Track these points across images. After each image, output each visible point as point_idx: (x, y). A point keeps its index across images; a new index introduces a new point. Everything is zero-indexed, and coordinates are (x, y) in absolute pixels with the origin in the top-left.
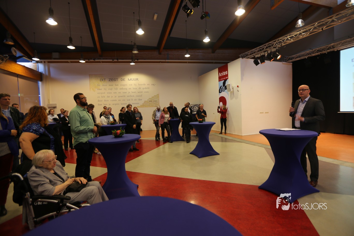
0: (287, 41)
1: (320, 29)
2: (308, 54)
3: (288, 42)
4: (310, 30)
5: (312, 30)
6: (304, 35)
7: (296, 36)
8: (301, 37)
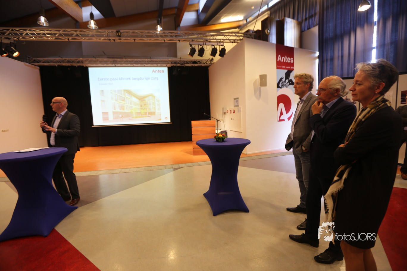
0: (26, 36)
1: (66, 38)
2: (58, 62)
3: (29, 39)
4: (55, 34)
5: (58, 36)
6: (48, 38)
7: (39, 34)
8: (45, 39)
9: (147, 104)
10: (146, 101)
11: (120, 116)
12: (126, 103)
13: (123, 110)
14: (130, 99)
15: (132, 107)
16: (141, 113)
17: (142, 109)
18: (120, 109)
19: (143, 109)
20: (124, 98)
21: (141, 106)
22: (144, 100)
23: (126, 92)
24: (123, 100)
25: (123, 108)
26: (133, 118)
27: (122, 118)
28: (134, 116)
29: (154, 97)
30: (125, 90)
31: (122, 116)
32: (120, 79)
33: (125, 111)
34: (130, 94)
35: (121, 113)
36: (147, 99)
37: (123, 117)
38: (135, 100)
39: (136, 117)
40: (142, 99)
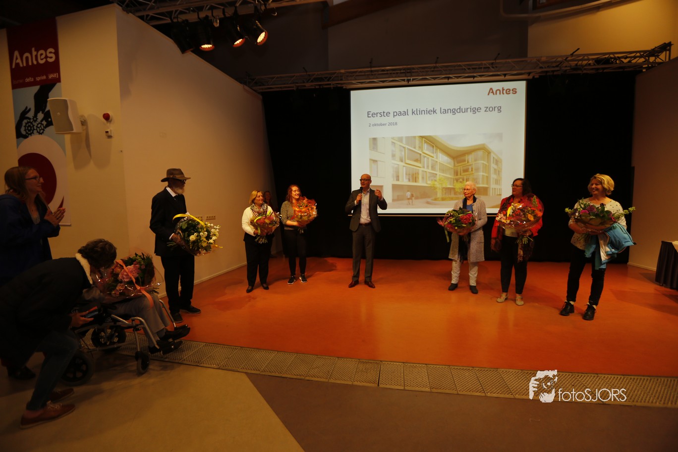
9: (470, 170)
10: (468, 162)
11: (408, 194)
12: (424, 167)
13: (416, 182)
14: (433, 157)
15: (436, 174)
16: (454, 189)
17: (457, 180)
18: (409, 180)
19: (461, 180)
20: (420, 154)
21: (457, 175)
22: (465, 161)
23: (425, 142)
24: (416, 160)
25: (414, 177)
26: (436, 199)
27: (410, 199)
28: (439, 195)
29: (489, 153)
30: (422, 137)
31: (412, 195)
32: (413, 113)
33: (420, 183)
34: (433, 147)
35: (409, 188)
36: (470, 158)
37: (413, 198)
38: (443, 159)
39: (443, 199)
40: (459, 156)
